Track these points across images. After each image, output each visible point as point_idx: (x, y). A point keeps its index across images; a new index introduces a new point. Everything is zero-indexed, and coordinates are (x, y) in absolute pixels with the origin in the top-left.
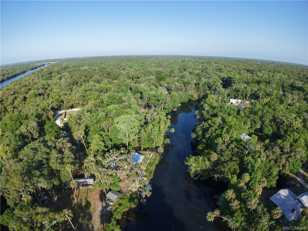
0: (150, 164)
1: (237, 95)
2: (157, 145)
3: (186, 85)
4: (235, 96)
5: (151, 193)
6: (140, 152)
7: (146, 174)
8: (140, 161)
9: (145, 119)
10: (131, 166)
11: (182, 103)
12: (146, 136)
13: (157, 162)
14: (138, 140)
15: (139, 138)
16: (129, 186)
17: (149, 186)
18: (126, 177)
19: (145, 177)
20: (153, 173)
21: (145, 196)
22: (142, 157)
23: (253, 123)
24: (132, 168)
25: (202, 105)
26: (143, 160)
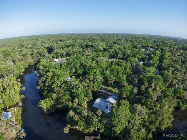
0: (17, 116)
1: (58, 56)
2: (17, 102)
3: (25, 56)
4: (56, 57)
5: (25, 134)
6: (7, 110)
7: (17, 123)
8: (10, 116)
9: (3, 86)
10: (5, 122)
11: (25, 68)
12: (7, 98)
13: (21, 113)
14: (3, 102)
15: (3, 101)
16: (10, 135)
17: (23, 130)
18: (6, 130)
19: (17, 126)
20: (21, 121)
21: (23, 137)
22: (10, 113)
23: (71, 70)
24: (7, 124)
25: (38, 67)
26: (11, 115)
